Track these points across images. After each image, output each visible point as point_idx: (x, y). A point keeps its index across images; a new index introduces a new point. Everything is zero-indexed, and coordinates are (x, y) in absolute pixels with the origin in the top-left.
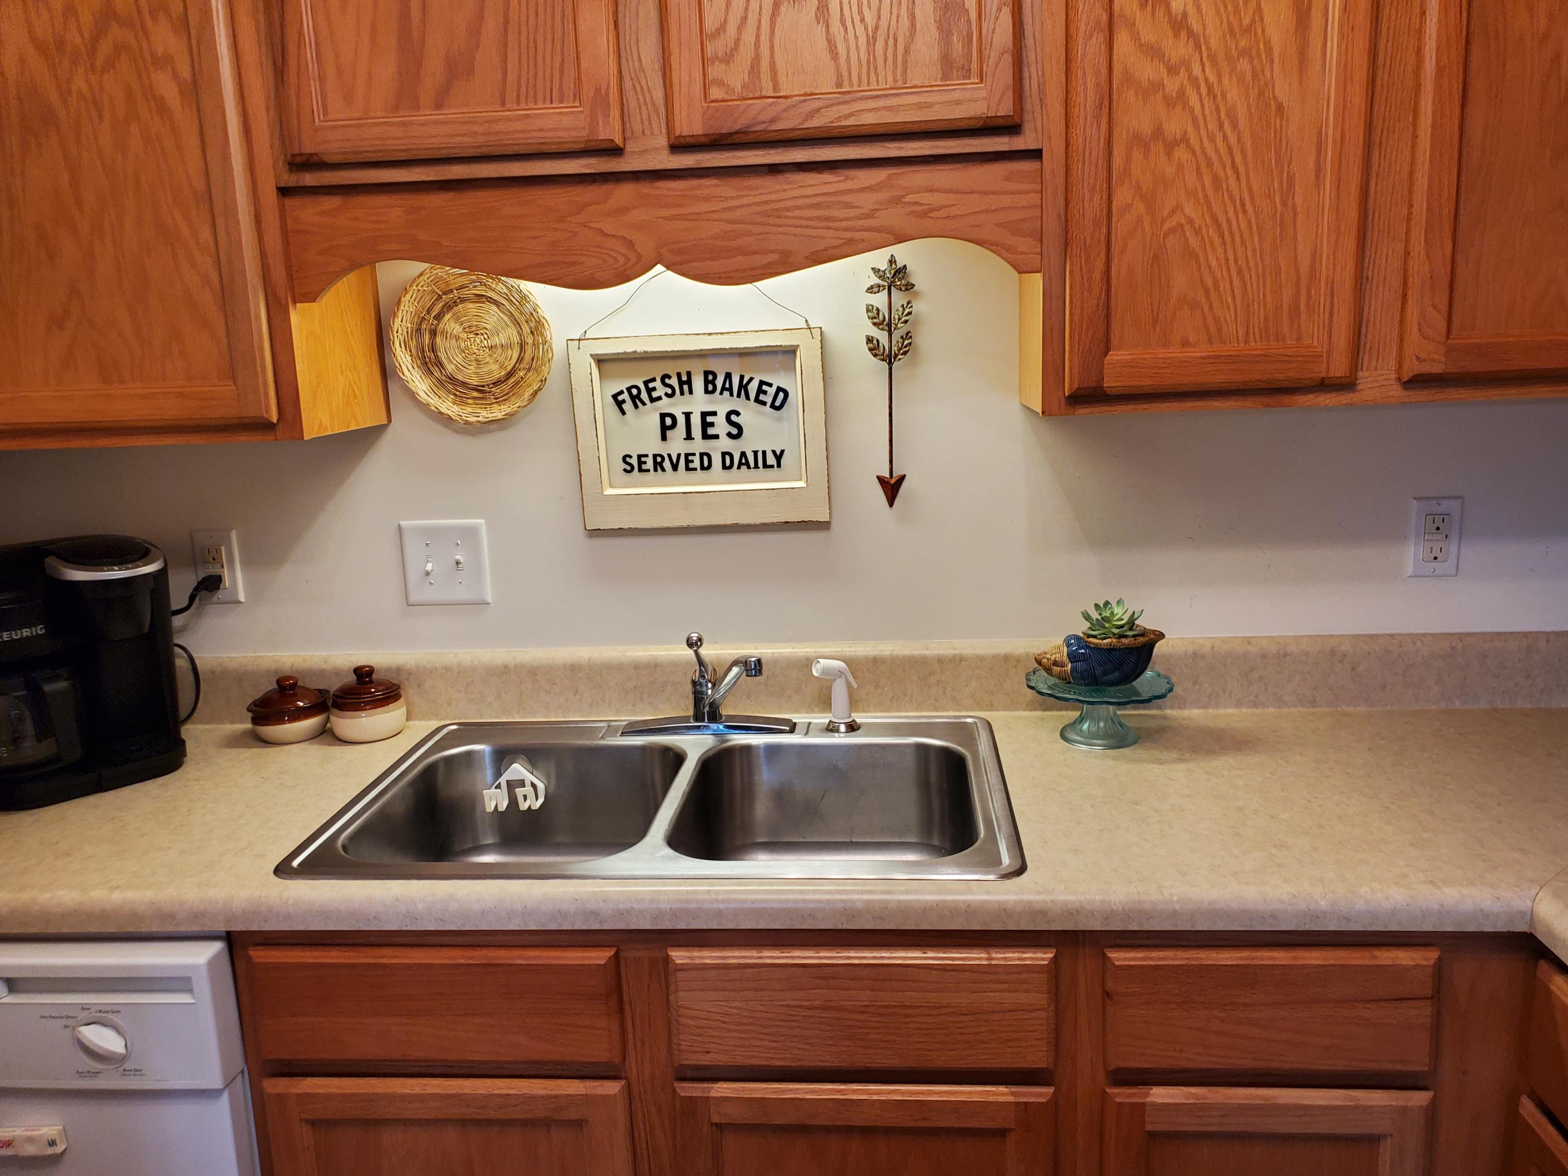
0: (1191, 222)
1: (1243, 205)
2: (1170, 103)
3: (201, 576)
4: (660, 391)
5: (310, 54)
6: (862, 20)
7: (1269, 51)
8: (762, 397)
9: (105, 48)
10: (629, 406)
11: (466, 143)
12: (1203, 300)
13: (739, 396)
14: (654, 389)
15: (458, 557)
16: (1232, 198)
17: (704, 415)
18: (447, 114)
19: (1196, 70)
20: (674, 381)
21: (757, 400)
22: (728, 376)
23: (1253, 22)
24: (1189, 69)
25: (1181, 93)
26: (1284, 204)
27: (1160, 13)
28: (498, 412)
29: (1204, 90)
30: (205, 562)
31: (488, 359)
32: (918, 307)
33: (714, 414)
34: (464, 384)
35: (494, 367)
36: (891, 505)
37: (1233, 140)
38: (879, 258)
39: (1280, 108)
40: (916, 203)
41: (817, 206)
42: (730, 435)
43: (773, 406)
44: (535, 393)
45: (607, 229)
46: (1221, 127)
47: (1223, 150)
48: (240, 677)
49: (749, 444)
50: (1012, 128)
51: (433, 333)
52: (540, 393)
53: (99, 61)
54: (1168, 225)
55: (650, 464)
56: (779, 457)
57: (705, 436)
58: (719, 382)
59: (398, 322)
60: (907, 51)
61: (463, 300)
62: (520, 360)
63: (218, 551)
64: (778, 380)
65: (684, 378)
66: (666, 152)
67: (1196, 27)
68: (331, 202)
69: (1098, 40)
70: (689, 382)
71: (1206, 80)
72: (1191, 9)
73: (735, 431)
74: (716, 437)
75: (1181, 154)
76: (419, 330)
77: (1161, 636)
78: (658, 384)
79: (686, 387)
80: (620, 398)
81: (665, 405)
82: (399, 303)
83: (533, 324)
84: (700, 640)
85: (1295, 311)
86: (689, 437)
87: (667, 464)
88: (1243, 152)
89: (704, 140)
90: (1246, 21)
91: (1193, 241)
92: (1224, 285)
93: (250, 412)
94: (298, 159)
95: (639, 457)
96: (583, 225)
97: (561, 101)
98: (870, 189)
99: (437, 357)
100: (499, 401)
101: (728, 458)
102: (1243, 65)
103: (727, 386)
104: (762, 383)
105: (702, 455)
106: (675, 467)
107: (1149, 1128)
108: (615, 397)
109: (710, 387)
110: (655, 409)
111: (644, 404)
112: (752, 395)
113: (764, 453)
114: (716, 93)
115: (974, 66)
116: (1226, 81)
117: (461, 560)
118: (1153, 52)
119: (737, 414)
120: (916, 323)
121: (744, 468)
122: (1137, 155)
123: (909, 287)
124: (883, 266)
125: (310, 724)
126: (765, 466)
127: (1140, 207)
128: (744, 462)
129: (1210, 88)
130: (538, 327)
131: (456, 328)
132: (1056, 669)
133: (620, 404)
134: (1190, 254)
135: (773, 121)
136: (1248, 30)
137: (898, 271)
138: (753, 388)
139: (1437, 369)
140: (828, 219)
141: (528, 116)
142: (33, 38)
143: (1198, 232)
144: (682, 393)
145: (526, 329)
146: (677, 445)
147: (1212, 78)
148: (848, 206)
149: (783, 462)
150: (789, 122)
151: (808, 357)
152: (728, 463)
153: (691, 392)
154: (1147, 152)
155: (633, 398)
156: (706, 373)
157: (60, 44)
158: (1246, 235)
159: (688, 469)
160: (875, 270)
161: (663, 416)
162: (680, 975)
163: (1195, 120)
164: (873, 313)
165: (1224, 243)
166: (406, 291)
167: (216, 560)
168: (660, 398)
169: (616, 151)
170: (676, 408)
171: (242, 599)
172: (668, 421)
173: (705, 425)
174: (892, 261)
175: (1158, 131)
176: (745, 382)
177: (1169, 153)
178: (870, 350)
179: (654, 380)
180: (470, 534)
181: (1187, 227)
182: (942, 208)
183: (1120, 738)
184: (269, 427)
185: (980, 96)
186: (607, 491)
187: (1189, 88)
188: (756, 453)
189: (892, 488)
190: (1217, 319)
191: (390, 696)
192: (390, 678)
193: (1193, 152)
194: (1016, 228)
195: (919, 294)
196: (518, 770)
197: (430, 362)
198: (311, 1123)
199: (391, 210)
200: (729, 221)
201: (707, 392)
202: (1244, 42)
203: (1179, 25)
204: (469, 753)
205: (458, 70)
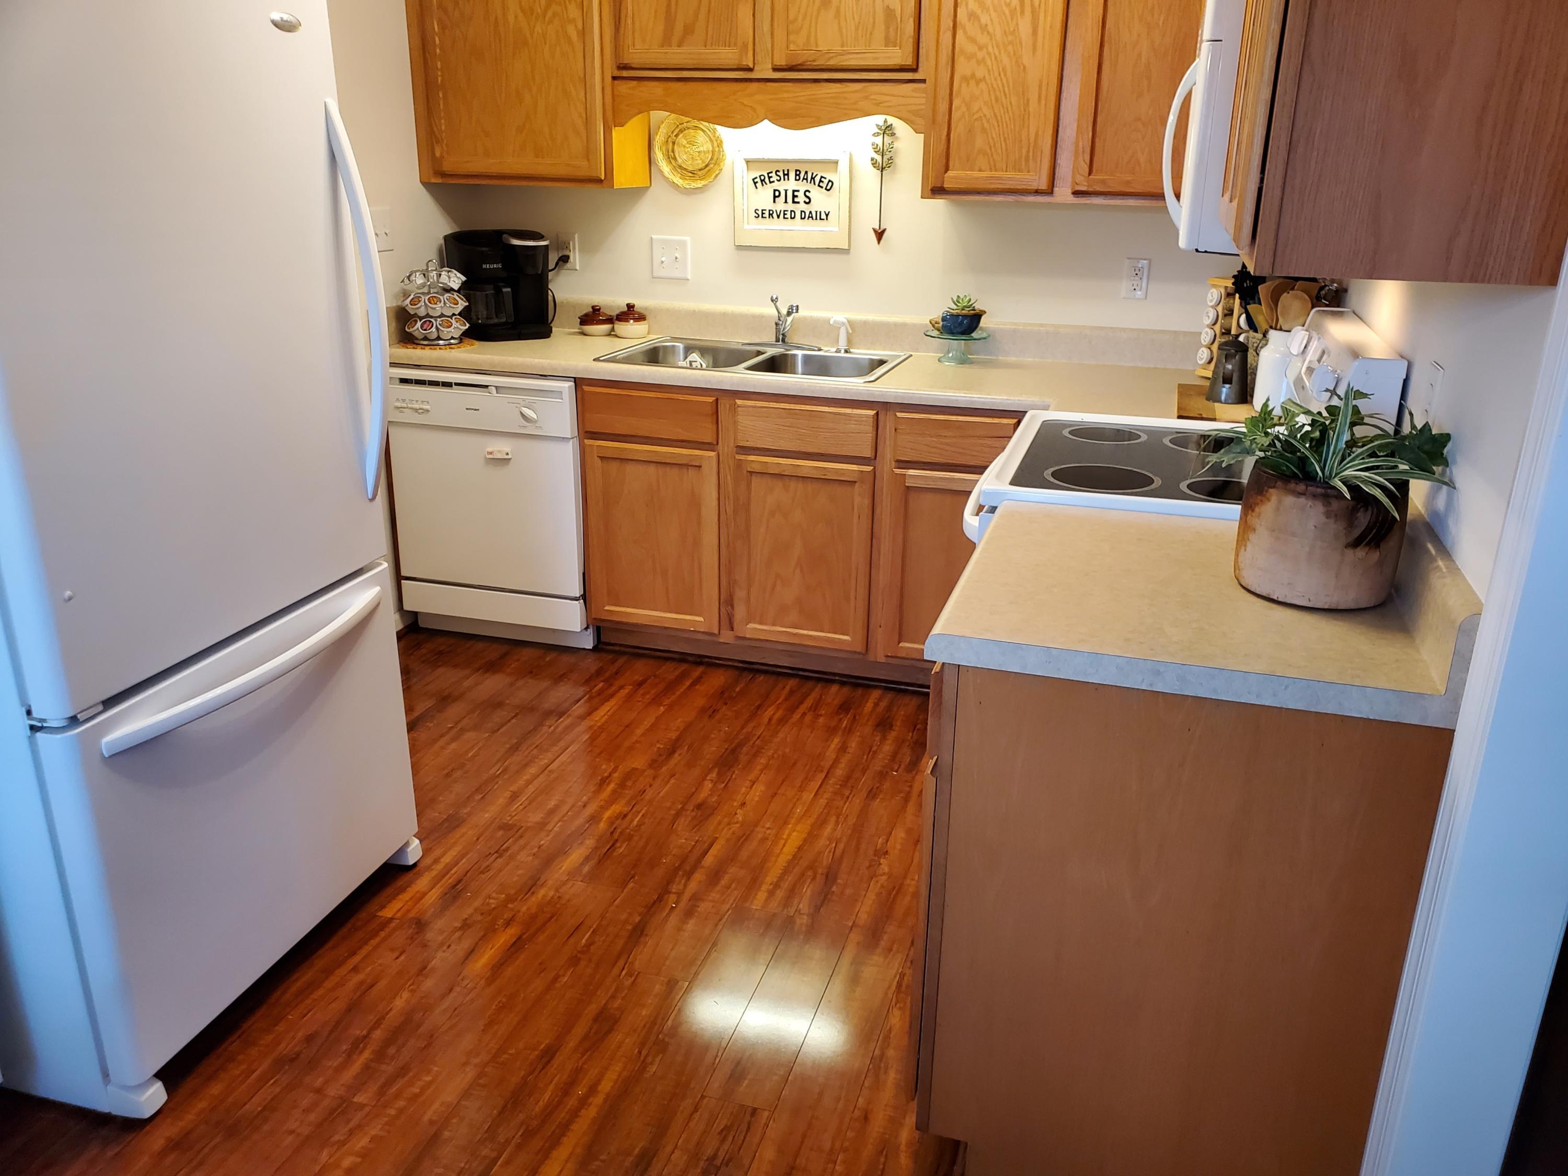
0: (985, 116)
1: (1008, 110)
2: (978, 63)
3: (560, 256)
4: (774, 178)
5: (629, 21)
6: (853, 18)
7: (1021, 43)
8: (821, 184)
9: (550, 14)
10: (759, 184)
11: (690, 63)
12: (989, 151)
13: (810, 183)
14: (771, 177)
15: (676, 255)
16: (1003, 106)
17: (794, 191)
18: (684, 49)
19: (991, 50)
20: (781, 174)
21: (819, 186)
22: (806, 172)
23: (1014, 30)
24: (987, 48)
25: (984, 59)
26: (1025, 110)
27: (976, 23)
28: (699, 184)
29: (993, 59)
30: (563, 249)
31: (697, 158)
32: (896, 145)
33: (798, 191)
34: (685, 169)
35: (700, 162)
36: (879, 243)
37: (1005, 82)
38: (879, 119)
39: (1025, 68)
40: (875, 99)
41: (832, 98)
42: (805, 202)
43: (826, 189)
44: (716, 176)
45: (745, 102)
46: (1000, 74)
47: (1000, 85)
48: (574, 306)
49: (814, 207)
50: (915, 70)
51: (674, 143)
52: (719, 176)
53: (547, 19)
54: (975, 117)
55: (767, 215)
56: (827, 215)
57: (794, 202)
58: (802, 175)
59: (658, 137)
60: (871, 34)
61: (689, 128)
62: (712, 159)
63: (569, 244)
64: (829, 176)
65: (786, 172)
66: (771, 70)
67: (991, 30)
68: (634, 83)
69: (949, 34)
70: (788, 175)
71: (994, 54)
72: (989, 23)
73: (807, 200)
74: (798, 203)
75: (982, 85)
76: (667, 141)
77: (985, 312)
78: (773, 174)
79: (786, 177)
80: (756, 180)
82: (659, 127)
83: (719, 142)
84: (777, 298)
85: (1027, 158)
86: (786, 202)
87: (775, 215)
88: (1008, 86)
89: (785, 67)
90: (1012, 29)
91: (986, 125)
92: (998, 145)
93: (594, 174)
94: (621, 66)
95: (762, 210)
96: (736, 101)
97: (729, 46)
98: (856, 91)
99: (674, 155)
100: (701, 178)
101: (803, 213)
102: (1010, 48)
103: (805, 177)
104: (822, 177)
105: (791, 211)
106: (778, 217)
107: (907, 484)
108: (753, 180)
109: (798, 178)
110: (772, 187)
111: (766, 184)
112: (817, 183)
113: (820, 212)
114: (792, 47)
115: (898, 42)
116: (1003, 55)
117: (678, 257)
118: (973, 40)
119: (809, 192)
120: (896, 152)
121: (810, 219)
122: (964, 85)
123: (893, 134)
124: (881, 123)
125: (606, 327)
126: (821, 219)
127: (964, 109)
128: (810, 217)
129: (996, 58)
130: (720, 144)
131: (685, 142)
132: (936, 325)
133: (755, 183)
134: (984, 130)
135: (814, 61)
136: (1012, 32)
137: (888, 127)
138: (817, 179)
139: (1084, 189)
140: (837, 104)
141: (715, 53)
142: (521, 7)
143: (988, 121)
144: (784, 180)
145: (716, 144)
146: (780, 206)
147: (997, 53)
148: (845, 98)
149: (829, 217)
150: (821, 62)
151: (843, 167)
152: (803, 216)
153: (788, 179)
154: (968, 84)
155: (762, 181)
156: (796, 171)
157: (532, 10)
158: (1009, 123)
159: (784, 218)
160: (877, 125)
161: (775, 191)
162: (739, 409)
163: (989, 71)
164: (875, 147)
165: (999, 126)
166: (663, 122)
167: (567, 248)
168: (773, 182)
169: (750, 70)
170: (781, 186)
171: (578, 268)
172: (777, 193)
173: (794, 196)
174: (886, 121)
175: (973, 75)
176: (813, 176)
177: (977, 85)
178: (873, 164)
179: (771, 172)
180: (683, 244)
181: (983, 118)
182: (885, 102)
183: (963, 361)
184: (601, 181)
185: (899, 56)
186: (746, 227)
187: (987, 57)
188: (816, 212)
189: (880, 235)
190: (994, 160)
191: (641, 318)
192: (642, 312)
193: (988, 85)
194: (916, 113)
195: (897, 138)
196: (695, 356)
197: (671, 157)
198: (602, 458)
199: (657, 89)
200: (796, 102)
201: (796, 180)
202: (1010, 38)
203: (984, 28)
204: (674, 346)
205: (688, 30)
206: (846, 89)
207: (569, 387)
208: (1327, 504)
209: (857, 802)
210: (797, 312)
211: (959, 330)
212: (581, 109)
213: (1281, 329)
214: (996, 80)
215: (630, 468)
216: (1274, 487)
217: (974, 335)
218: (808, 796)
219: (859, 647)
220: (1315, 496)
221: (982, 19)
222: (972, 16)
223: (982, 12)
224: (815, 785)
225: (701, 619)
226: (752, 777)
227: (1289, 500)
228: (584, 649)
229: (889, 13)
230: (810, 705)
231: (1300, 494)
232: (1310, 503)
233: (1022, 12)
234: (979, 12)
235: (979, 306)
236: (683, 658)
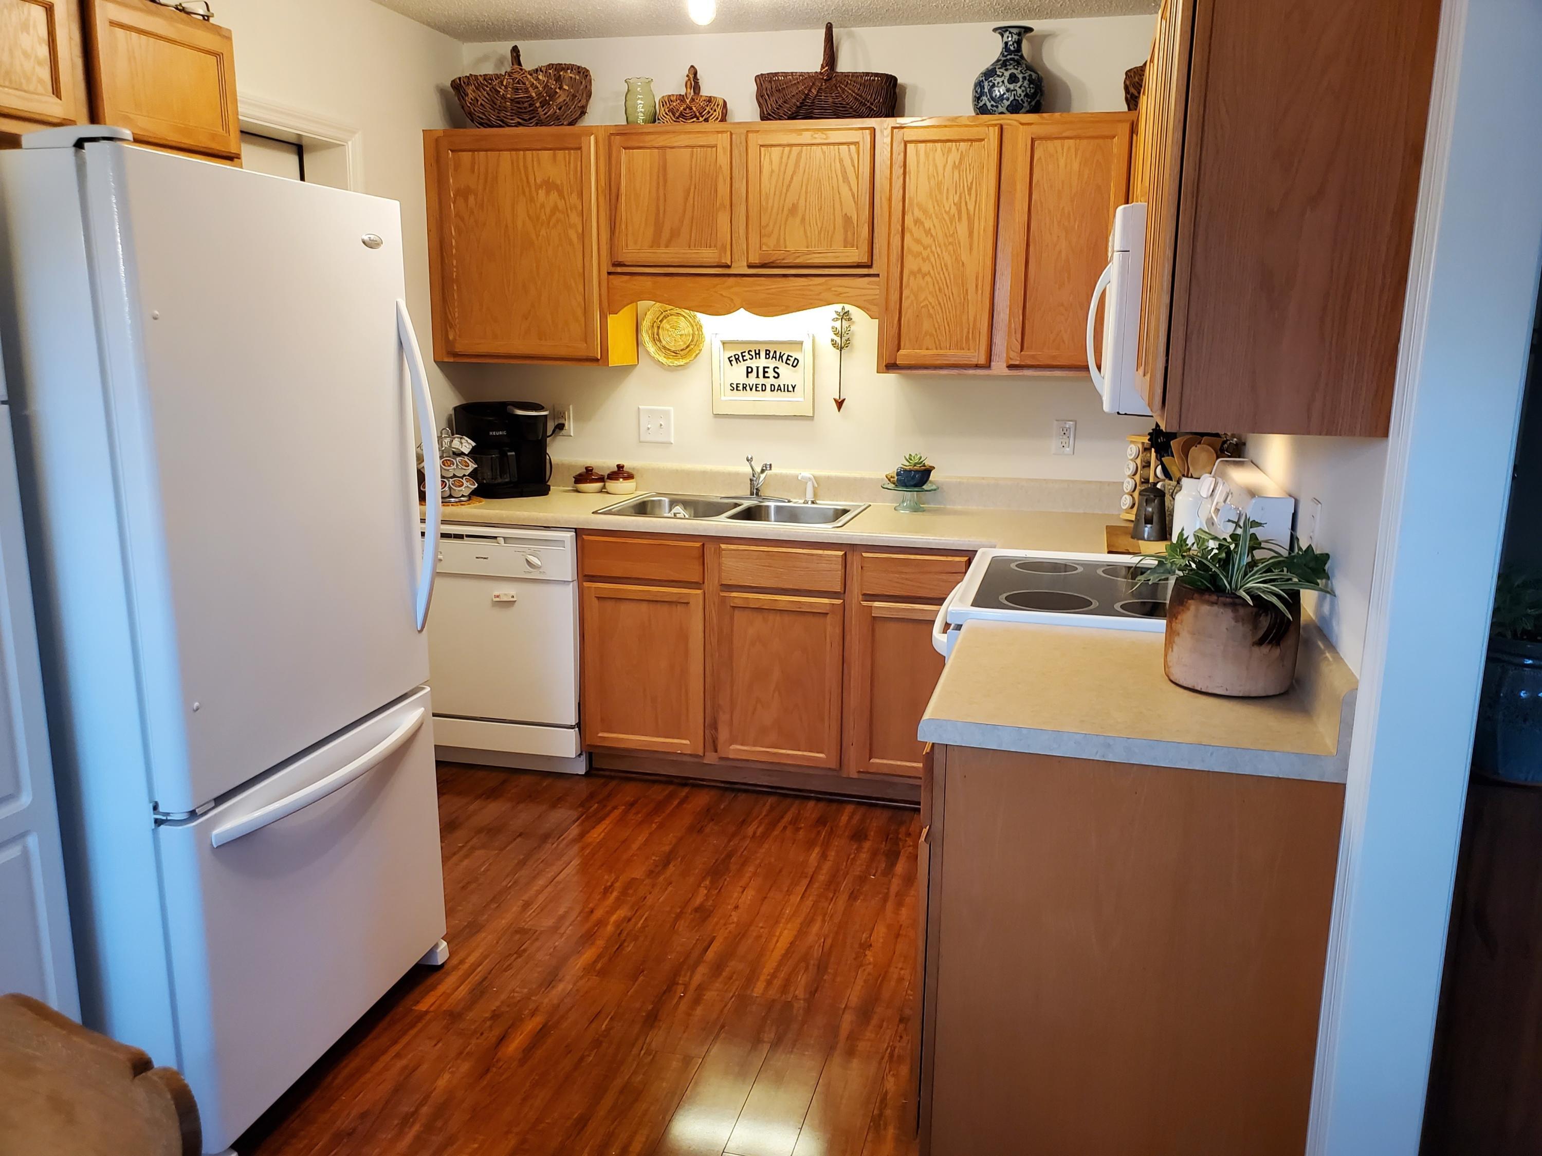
0: (931, 303)
1: (950, 299)
2: (924, 260)
3: (556, 424)
4: (747, 357)
5: (623, 227)
6: (817, 224)
7: (959, 243)
8: (788, 362)
9: (553, 221)
10: (734, 362)
11: (676, 261)
12: (935, 333)
13: (779, 360)
14: (745, 356)
15: (661, 423)
16: (945, 295)
17: (764, 368)
18: (671, 250)
19: (934, 248)
20: (753, 353)
21: (786, 363)
22: (775, 352)
23: (954, 233)
24: (931, 248)
25: (928, 256)
26: (964, 299)
27: (921, 228)
28: (681, 362)
29: (936, 256)
30: (559, 418)
31: (680, 340)
32: (852, 328)
33: (768, 368)
34: (669, 350)
35: (682, 343)
36: (839, 411)
37: (946, 275)
38: (838, 307)
39: (963, 263)
40: (835, 291)
41: (799, 290)
42: (774, 377)
43: (792, 366)
44: (697, 355)
45: (724, 294)
46: (942, 269)
47: (943, 278)
48: (569, 467)
49: (781, 381)
50: (870, 266)
51: (659, 327)
52: (699, 355)
53: (551, 224)
54: (922, 305)
55: (741, 388)
56: (794, 388)
57: (764, 377)
58: (771, 355)
59: (645, 322)
60: (832, 237)
61: (671, 315)
62: (692, 341)
63: (564, 413)
64: (795, 355)
65: (757, 352)
66: (746, 268)
67: (934, 234)
68: (627, 278)
69: (898, 237)
70: (759, 354)
71: (937, 253)
72: (932, 227)
73: (776, 375)
74: (768, 377)
75: (928, 278)
76: (653, 326)
77: (934, 468)
78: (746, 354)
79: (758, 356)
80: (731, 359)
81: (749, 363)
82: (646, 315)
83: (698, 327)
84: (752, 458)
85: (967, 338)
86: (758, 377)
87: (748, 388)
88: (950, 279)
89: (758, 265)
90: (951, 233)
91: (931, 311)
92: (943, 329)
93: (591, 354)
94: (616, 263)
95: (737, 384)
96: (716, 292)
97: (710, 248)
98: (820, 284)
99: (659, 338)
100: (683, 357)
101: (773, 387)
102: (951, 248)
103: (774, 356)
104: (788, 356)
105: (762, 385)
106: (751, 389)
107: (873, 615)
108: (729, 358)
109: (768, 356)
110: (745, 364)
111: (740, 362)
112: (784, 361)
113: (788, 385)
114: (764, 248)
115: (855, 243)
116: (944, 253)
117: (663, 424)
118: (918, 241)
119: (778, 368)
120: (853, 334)
121: (779, 391)
122: (912, 278)
123: (850, 319)
124: (840, 310)
125: (598, 485)
126: (788, 391)
127: (912, 298)
128: (779, 389)
129: (938, 255)
130: (700, 328)
131: (668, 327)
132: (892, 479)
133: (730, 361)
134: (930, 316)
135: (783, 259)
136: (952, 235)
137: (846, 313)
138: (785, 358)
139: (1017, 363)
140: (803, 295)
141: (698, 252)
142: (529, 215)
143: (933, 308)
144: (756, 358)
145: (696, 328)
146: (752, 380)
147: (940, 253)
148: (812, 291)
150: (789, 261)
151: (808, 346)
152: (773, 389)
153: (759, 358)
154: (915, 278)
155: (736, 359)
156: (766, 350)
157: (538, 218)
158: (951, 310)
159: (756, 390)
160: (836, 312)
161: (748, 367)
162: (725, 552)
163: (933, 267)
164: (834, 330)
165: (942, 312)
166: (649, 310)
167: (563, 417)
168: (747, 360)
169: (729, 267)
170: (754, 364)
171: (572, 434)
172: (750, 370)
173: (765, 372)
174: (843, 308)
175: (920, 270)
176: (782, 355)
177: (923, 278)
178: (833, 344)
179: (745, 352)
180: (666, 413)
181: (929, 305)
182: (845, 293)
183: (916, 509)
184: (597, 360)
185: (856, 255)
186: (723, 398)
187: (931, 255)
188: (784, 385)
189: (840, 404)
190: (939, 340)
191: (630, 477)
192: (630, 471)
193: (932, 278)
194: (871, 302)
195: (854, 322)
196: (678, 509)
197: (656, 339)
198: (598, 598)
199: (648, 282)
200: (769, 294)
201: (766, 358)
202: (951, 240)
203: (928, 232)
204: (660, 501)
205: (675, 234)
206: (811, 283)
207: (571, 536)
208: (1235, 611)
209: (842, 901)
210: (771, 469)
211: (912, 483)
212: (580, 299)
213: (1192, 477)
214: (939, 274)
215: (624, 607)
216: (1192, 599)
217: (925, 487)
218: (795, 899)
219: (833, 765)
220: (1225, 605)
221: (926, 225)
222: (917, 222)
223: (926, 219)
224: (801, 889)
225: (687, 742)
226: (742, 883)
227: (1205, 608)
228: (577, 775)
229: (847, 219)
230: (790, 819)
231: (1213, 603)
232: (1222, 610)
233: (960, 219)
234: (923, 218)
235: (928, 463)
236: (669, 780)
